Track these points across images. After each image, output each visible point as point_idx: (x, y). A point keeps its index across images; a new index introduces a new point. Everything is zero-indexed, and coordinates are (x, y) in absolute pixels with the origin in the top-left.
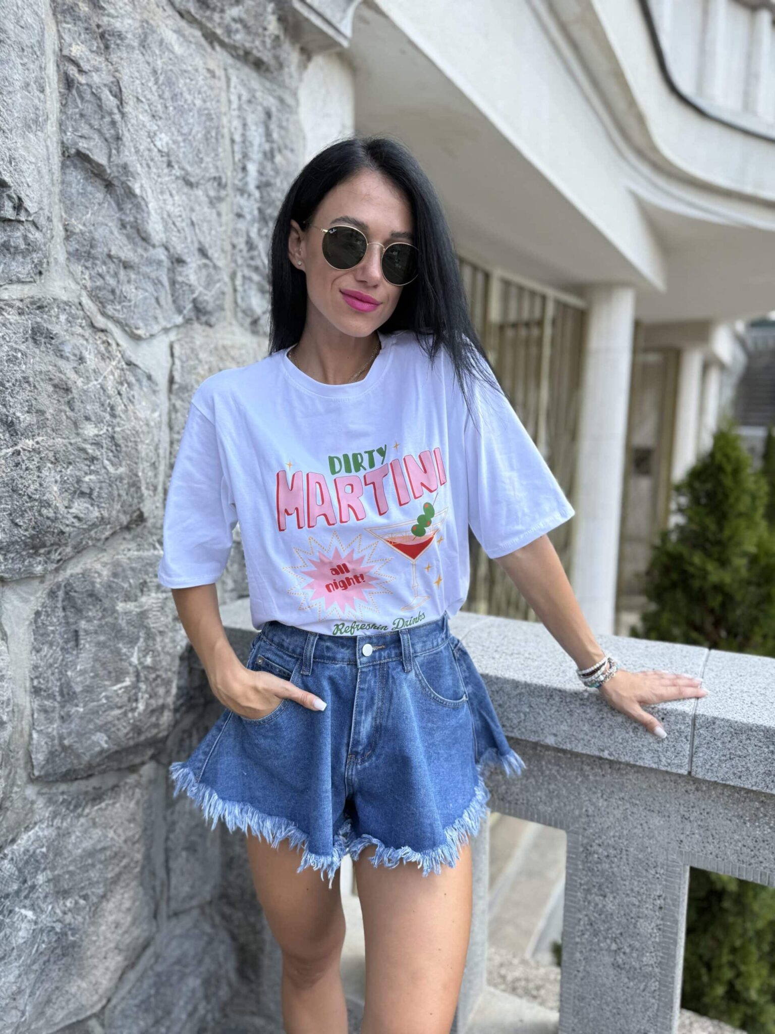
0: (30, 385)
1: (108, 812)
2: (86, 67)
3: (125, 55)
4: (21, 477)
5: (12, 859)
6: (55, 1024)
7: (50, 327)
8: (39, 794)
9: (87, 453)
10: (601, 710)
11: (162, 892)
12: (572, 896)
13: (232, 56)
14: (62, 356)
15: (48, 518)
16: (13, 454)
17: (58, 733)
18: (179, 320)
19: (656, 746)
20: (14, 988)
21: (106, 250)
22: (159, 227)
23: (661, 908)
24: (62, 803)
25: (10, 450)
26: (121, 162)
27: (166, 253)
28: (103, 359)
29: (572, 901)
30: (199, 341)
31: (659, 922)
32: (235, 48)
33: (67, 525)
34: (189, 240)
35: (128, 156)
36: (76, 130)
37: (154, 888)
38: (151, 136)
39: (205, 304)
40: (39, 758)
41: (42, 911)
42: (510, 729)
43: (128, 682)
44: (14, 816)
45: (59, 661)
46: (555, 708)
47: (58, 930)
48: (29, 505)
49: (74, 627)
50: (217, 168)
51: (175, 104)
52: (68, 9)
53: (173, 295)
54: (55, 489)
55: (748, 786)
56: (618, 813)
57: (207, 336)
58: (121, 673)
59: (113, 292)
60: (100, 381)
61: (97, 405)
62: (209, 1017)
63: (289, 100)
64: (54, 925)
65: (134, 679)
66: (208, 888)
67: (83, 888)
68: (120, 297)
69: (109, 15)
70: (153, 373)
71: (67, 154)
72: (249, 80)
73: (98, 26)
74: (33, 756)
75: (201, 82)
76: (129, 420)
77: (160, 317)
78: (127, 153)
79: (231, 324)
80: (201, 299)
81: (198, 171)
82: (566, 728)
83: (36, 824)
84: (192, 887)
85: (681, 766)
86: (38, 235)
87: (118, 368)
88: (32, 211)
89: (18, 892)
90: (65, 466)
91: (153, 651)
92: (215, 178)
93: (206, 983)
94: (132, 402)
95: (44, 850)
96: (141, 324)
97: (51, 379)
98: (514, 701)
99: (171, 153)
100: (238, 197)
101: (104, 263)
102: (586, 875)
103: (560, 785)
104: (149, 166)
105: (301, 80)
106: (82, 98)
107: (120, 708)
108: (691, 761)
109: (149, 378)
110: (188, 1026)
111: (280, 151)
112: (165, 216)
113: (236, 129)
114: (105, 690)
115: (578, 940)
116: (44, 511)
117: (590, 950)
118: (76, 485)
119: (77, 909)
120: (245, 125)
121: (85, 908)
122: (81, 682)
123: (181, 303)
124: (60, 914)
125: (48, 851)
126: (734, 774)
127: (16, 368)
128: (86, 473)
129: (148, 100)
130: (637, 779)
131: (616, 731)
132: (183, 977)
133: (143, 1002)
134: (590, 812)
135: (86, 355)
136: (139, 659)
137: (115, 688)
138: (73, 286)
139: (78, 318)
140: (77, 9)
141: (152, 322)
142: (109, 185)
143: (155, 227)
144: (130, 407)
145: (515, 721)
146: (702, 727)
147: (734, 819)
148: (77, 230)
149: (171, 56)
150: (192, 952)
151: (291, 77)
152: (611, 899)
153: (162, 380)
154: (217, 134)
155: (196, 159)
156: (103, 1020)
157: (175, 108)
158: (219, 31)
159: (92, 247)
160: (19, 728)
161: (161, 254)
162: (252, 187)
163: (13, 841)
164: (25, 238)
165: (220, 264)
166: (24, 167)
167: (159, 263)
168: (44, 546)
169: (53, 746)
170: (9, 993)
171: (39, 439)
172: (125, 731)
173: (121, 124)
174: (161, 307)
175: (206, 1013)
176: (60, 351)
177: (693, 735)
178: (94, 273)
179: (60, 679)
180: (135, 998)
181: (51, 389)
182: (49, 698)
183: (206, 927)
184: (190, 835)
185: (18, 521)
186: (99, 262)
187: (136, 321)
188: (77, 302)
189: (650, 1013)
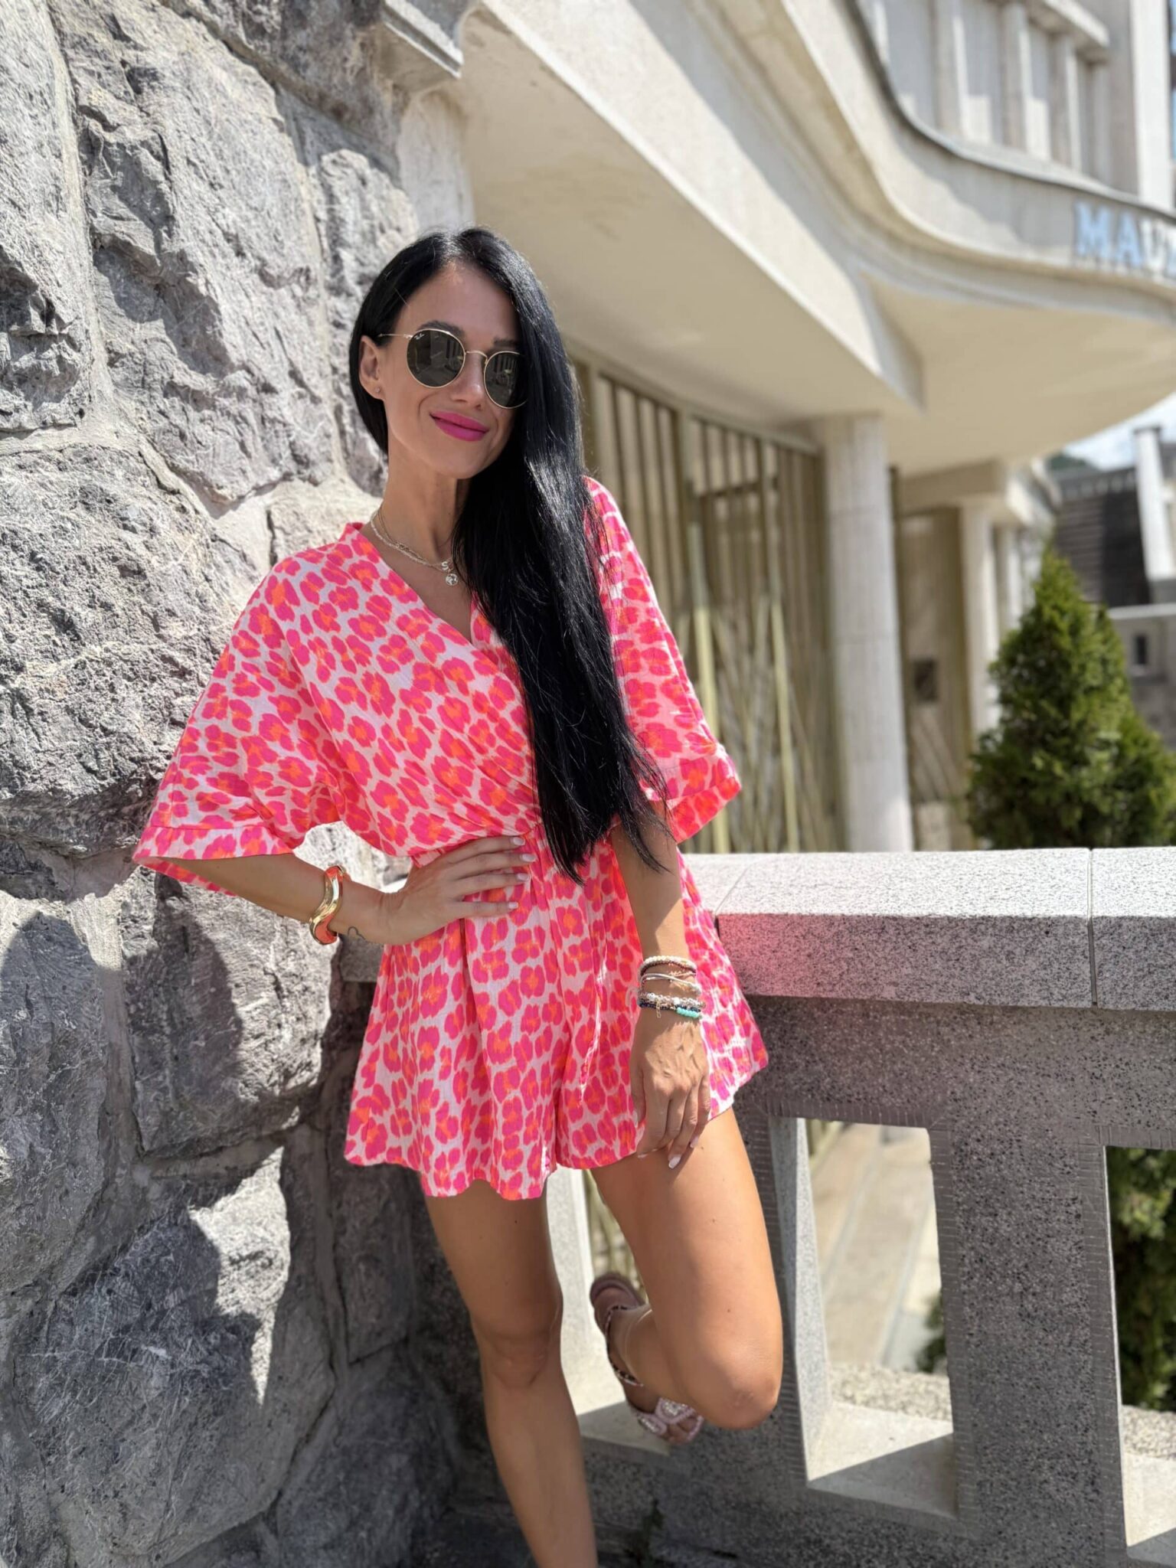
0: (88, 568)
1: (249, 1203)
2: (112, 119)
3: (165, 100)
4: (90, 701)
5: (127, 1274)
6: (210, 1528)
7: (104, 486)
8: (154, 1178)
9: (176, 664)
10: (957, 936)
11: (336, 1325)
12: (947, 1223)
13: (302, 100)
14: (125, 527)
15: (132, 760)
16: (76, 667)
17: (173, 1083)
18: (275, 474)
19: (1042, 973)
20: (153, 1466)
21: (166, 376)
22: (238, 340)
23: (1078, 1216)
24: (185, 1192)
25: (72, 661)
26: (176, 250)
27: (249, 377)
28: (180, 530)
29: (948, 1232)
30: (304, 504)
31: (1077, 1239)
32: (307, 91)
33: (159, 770)
34: (277, 359)
35: (186, 240)
36: (107, 211)
37: (325, 1321)
38: (212, 213)
39: (306, 451)
40: (149, 1122)
41: (178, 1346)
42: (829, 988)
43: (264, 1001)
44: (122, 1211)
45: (163, 976)
46: (890, 946)
47: (205, 1375)
48: (105, 740)
49: (180, 922)
50: (303, 256)
51: (239, 166)
52: (79, 43)
53: (263, 439)
54: (138, 717)
56: (998, 1089)
57: (314, 498)
58: (255, 987)
59: (182, 436)
60: (181, 559)
61: (181, 595)
62: (426, 1513)
63: (387, 160)
64: (199, 1367)
65: (274, 993)
66: (401, 1318)
68: (192, 442)
69: (136, 47)
70: (247, 552)
71: (99, 244)
72: (329, 134)
73: (124, 63)
74: (140, 1120)
75: (268, 137)
76: (226, 615)
77: (248, 469)
78: (182, 237)
79: (342, 481)
80: (299, 443)
81: (279, 261)
82: (910, 971)
83: (152, 1222)
84: (379, 1317)
85: (1080, 997)
86: (75, 355)
87: (201, 544)
88: (66, 321)
89: (141, 1322)
90: (147, 683)
91: (295, 951)
92: (301, 270)
93: (416, 1460)
94: (227, 592)
95: (171, 1257)
96: (223, 480)
97: (115, 559)
98: (829, 946)
99: (241, 235)
100: (333, 299)
101: (166, 395)
102: (965, 1189)
103: (909, 1062)
104: (214, 256)
105: (399, 131)
106: (112, 164)
107: (257, 1037)
108: (1094, 986)
109: (244, 557)
110: (397, 1528)
111: (383, 231)
112: (243, 325)
113: (319, 202)
114: (235, 1013)
115: (964, 1287)
116: (125, 749)
117: (985, 1299)
118: (166, 712)
119: (224, 1348)
120: (331, 198)
121: (236, 1345)
122: (200, 1002)
123: (276, 450)
124: (205, 1353)
125: (176, 1257)
126: (1158, 994)
127: (66, 544)
128: (177, 695)
129: (202, 161)
130: (1020, 1032)
131: (983, 961)
132: (382, 1453)
133: (329, 1493)
134: (959, 1095)
135: (157, 522)
136: (277, 965)
137: (248, 1008)
138: (128, 430)
139: (139, 474)
140: (91, 41)
141: (240, 478)
142: (160, 289)
143: (233, 339)
144: (225, 598)
145: (835, 975)
146: (1104, 934)
147: (1164, 1065)
148: (124, 351)
149: (224, 101)
150: (390, 1416)
151: (385, 127)
152: (1005, 1217)
153: (261, 560)
154: (297, 207)
155: (274, 242)
156: (275, 1524)
157: (238, 172)
158: (283, 67)
159: (146, 374)
160: (116, 1079)
161: (239, 378)
162: (351, 282)
163: (125, 1249)
164: (60, 360)
165: (317, 393)
166: (50, 258)
167: (241, 393)
168: (129, 802)
169: (167, 1103)
170: (145, 1473)
171: (109, 644)
172: (268, 1072)
173: (170, 197)
174: (249, 456)
175: (421, 1507)
176: (122, 519)
177: (1092, 949)
178: (153, 410)
179: (168, 1001)
180: (317, 1489)
181: (117, 573)
182: (155, 1032)
183: (405, 1378)
184: (367, 1237)
185: (92, 764)
186: (158, 395)
187: (217, 477)
188: (135, 451)
189: (1083, 1377)
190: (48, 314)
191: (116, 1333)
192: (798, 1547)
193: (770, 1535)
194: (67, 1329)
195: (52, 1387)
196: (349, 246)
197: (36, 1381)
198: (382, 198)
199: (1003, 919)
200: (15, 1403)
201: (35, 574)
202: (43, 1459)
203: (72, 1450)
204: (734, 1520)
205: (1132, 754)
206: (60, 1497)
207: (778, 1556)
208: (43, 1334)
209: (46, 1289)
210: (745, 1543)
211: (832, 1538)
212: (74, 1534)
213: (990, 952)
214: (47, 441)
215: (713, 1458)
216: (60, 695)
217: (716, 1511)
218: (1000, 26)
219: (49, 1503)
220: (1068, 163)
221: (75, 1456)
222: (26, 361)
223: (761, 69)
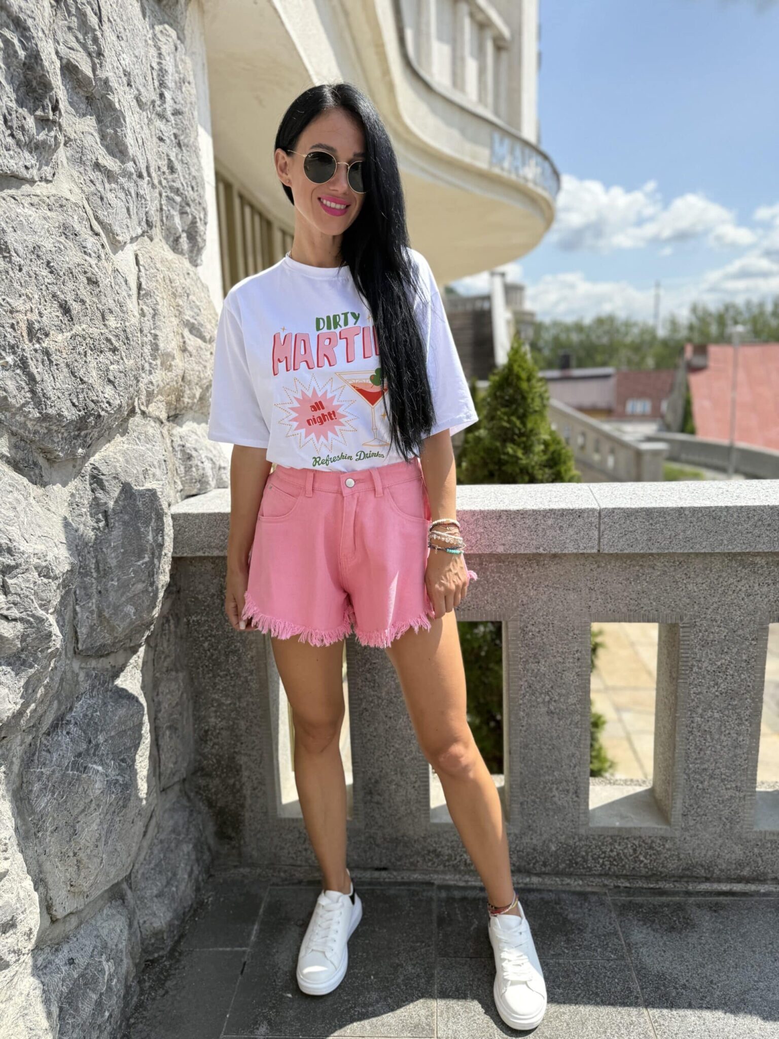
0: (73, 276)
4: (76, 361)
5: (76, 723)
7: (71, 225)
8: (81, 668)
9: (112, 344)
10: (536, 520)
11: (155, 768)
14: (85, 252)
15: (92, 401)
16: (71, 338)
17: (98, 607)
18: (140, 231)
19: (576, 536)
20: (97, 835)
21: (94, 158)
22: (132, 142)
24: (96, 677)
25: (69, 334)
26: (104, 77)
27: (134, 166)
29: (515, 673)
31: (577, 670)
33: (103, 410)
34: (143, 157)
35: (108, 72)
36: (65, 42)
38: (118, 55)
39: (151, 219)
40: (83, 632)
41: (108, 766)
43: (147, 559)
44: (68, 686)
45: (93, 541)
46: (503, 525)
47: (120, 782)
48: (81, 386)
49: (103, 508)
53: (136, 208)
54: (95, 374)
55: (637, 551)
56: (545, 598)
58: (142, 550)
59: (102, 199)
62: (200, 878)
63: (182, 36)
64: (118, 778)
65: (151, 556)
66: (185, 765)
67: (120, 752)
68: (106, 204)
70: (127, 278)
72: (156, 12)
74: (78, 630)
77: (129, 224)
78: (107, 68)
79: (160, 240)
80: (149, 213)
81: (145, 93)
82: (511, 538)
83: (82, 694)
84: (175, 763)
85: (593, 547)
86: (60, 136)
87: (113, 270)
88: (63, 113)
89: (87, 750)
90: (99, 354)
91: (162, 531)
92: (153, 101)
93: (195, 847)
95: (98, 714)
96: (119, 232)
97: (85, 272)
98: (471, 527)
99: (130, 72)
100: (160, 122)
101: (94, 170)
103: (501, 587)
104: (120, 84)
105: (186, 18)
106: (69, 12)
107: (144, 582)
108: (599, 542)
109: (126, 281)
112: (133, 132)
113: (153, 57)
114: (133, 565)
115: (521, 702)
116: (90, 393)
118: (106, 373)
120: (160, 54)
122: (117, 557)
123: (141, 216)
125: (100, 713)
126: (628, 545)
127: (62, 258)
128: (111, 363)
129: (114, 20)
130: (557, 569)
131: (548, 532)
132: (179, 843)
133: (156, 865)
134: (525, 602)
136: (154, 537)
137: (139, 563)
138: (77, 190)
139: (84, 220)
141: (126, 231)
142: (90, 100)
143: (130, 140)
145: (473, 541)
146: (605, 516)
147: (624, 581)
148: (72, 137)
150: (181, 822)
151: (181, 13)
152: (543, 663)
153: (133, 285)
156: (131, 884)
159: (83, 154)
161: (130, 166)
162: (169, 113)
163: (71, 709)
164: (56, 137)
165: (155, 182)
167: (130, 175)
168: (87, 428)
169: (93, 620)
170: (93, 840)
171: (84, 326)
173: (101, 41)
174: (130, 217)
175: (198, 876)
176: (84, 247)
177: (600, 524)
178: (86, 178)
179: (96, 557)
180: (150, 863)
181: (86, 281)
182: (87, 575)
183: (185, 802)
184: (171, 715)
185: (75, 401)
186: (89, 169)
187: (117, 229)
188: (81, 204)
189: (575, 740)
190: (55, 108)
191: (75, 757)
192: (423, 856)
193: (408, 852)
194: (48, 755)
195: (41, 790)
196: (169, 89)
197: (33, 786)
198: (182, 60)
199: (559, 510)
200: (21, 799)
201: (50, 276)
202: (35, 834)
203: (50, 829)
204: (387, 849)
205: (552, 448)
206: (43, 857)
207: (412, 864)
208: (36, 757)
209: (37, 731)
210: (393, 860)
211: (442, 847)
212: (50, 881)
213: (551, 527)
214: (41, 189)
215: (378, 816)
216: (65, 355)
217: (378, 846)
218: (455, 13)
219: (38, 861)
220: (486, 106)
221: (52, 832)
222: (41, 137)
223: (346, 14)
